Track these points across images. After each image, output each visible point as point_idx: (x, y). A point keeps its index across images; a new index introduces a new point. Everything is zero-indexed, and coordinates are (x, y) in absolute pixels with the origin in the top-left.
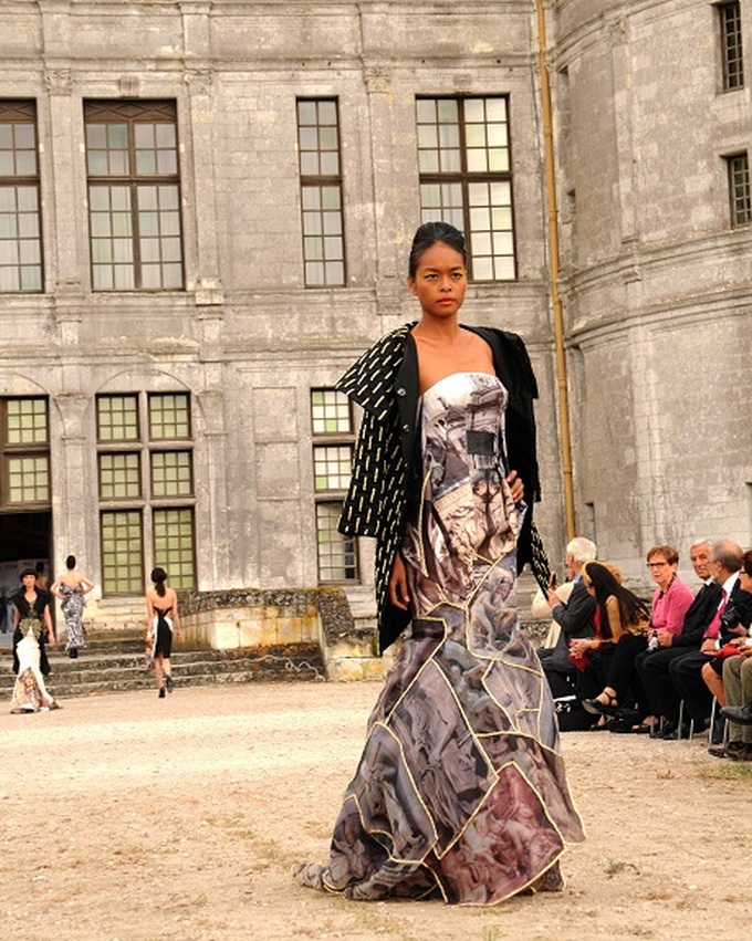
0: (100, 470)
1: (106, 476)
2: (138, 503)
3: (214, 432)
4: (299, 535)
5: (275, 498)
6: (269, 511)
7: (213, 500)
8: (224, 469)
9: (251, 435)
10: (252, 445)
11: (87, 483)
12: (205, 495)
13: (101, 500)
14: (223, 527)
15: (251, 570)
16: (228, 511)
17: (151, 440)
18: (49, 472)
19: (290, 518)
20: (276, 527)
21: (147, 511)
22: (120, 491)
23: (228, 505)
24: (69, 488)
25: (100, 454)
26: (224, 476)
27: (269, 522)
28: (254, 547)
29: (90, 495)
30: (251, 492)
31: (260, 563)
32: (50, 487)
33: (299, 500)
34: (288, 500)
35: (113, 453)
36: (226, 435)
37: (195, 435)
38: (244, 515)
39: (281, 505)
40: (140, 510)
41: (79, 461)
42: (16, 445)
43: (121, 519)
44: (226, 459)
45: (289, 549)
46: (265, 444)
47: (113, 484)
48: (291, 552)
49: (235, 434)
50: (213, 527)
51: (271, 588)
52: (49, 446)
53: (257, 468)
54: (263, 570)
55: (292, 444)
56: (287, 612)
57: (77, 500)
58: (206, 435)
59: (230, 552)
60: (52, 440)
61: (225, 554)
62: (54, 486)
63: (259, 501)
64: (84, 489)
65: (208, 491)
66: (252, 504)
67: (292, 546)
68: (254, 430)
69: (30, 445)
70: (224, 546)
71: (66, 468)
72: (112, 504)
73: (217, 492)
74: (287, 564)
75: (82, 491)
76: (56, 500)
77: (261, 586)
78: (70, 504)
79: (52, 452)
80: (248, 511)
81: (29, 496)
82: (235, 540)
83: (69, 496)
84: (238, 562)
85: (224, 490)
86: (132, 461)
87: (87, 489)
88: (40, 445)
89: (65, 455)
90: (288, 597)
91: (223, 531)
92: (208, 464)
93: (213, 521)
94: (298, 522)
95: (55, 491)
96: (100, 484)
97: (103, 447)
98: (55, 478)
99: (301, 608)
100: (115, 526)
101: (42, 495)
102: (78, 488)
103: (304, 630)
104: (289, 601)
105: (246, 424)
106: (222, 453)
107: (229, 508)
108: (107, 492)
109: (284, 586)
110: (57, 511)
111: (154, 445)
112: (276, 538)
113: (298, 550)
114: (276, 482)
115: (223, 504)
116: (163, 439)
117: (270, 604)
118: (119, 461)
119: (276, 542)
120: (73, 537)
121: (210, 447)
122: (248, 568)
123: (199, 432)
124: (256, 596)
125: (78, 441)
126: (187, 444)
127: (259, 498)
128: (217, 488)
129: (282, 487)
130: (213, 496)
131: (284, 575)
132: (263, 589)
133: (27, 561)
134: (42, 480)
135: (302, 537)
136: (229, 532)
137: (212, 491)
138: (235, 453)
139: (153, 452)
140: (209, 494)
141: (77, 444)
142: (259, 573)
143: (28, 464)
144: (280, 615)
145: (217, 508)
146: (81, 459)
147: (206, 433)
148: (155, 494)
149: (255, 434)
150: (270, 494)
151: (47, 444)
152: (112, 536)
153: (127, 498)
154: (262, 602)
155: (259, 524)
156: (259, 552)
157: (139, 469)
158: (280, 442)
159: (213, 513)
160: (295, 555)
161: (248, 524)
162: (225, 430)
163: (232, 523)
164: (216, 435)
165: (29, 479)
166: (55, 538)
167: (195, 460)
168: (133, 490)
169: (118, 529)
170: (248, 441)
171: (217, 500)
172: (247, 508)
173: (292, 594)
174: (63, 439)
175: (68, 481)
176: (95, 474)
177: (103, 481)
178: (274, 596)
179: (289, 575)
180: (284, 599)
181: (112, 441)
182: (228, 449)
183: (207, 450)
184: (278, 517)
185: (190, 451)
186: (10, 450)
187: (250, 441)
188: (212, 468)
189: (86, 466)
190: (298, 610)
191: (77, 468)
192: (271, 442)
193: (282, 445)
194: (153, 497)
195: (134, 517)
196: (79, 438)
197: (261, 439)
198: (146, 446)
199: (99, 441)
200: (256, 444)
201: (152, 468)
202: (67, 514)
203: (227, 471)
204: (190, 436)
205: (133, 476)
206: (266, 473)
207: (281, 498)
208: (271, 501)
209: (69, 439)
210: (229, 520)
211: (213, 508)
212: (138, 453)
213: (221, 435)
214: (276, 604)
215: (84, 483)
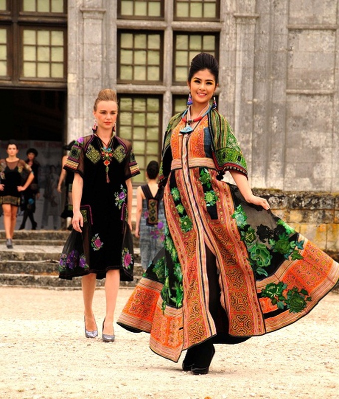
0: (119, 49)
1: (126, 57)
2: (158, 88)
3: (244, 14)
4: (329, 134)
5: (306, 91)
6: (298, 106)
7: (238, 91)
8: (252, 56)
9: (285, 20)
10: (285, 31)
11: (105, 63)
12: (230, 84)
13: (118, 83)
14: (247, 119)
15: (275, 168)
16: (254, 103)
17: (176, 19)
18: (65, 47)
19: (321, 114)
20: (305, 124)
21: (167, 97)
22: (140, 75)
23: (254, 97)
24: (86, 67)
25: (121, 31)
26: (252, 65)
27: (297, 118)
28: (280, 144)
29: (108, 75)
30: (280, 84)
31: (285, 161)
32: (65, 63)
33: (332, 95)
34: (320, 95)
35: (135, 32)
36: (257, 18)
37: (223, 16)
38: (270, 108)
39: (312, 100)
40: (160, 97)
41: (98, 38)
42: (31, 15)
43: (139, 105)
44: (255, 46)
45: (317, 149)
46: (300, 30)
47: (133, 66)
48: (320, 152)
49: (268, 17)
50: (237, 120)
51: (295, 189)
52: (66, 18)
53: (289, 57)
54: (288, 169)
55: (330, 32)
56: (312, 217)
57: (94, 80)
58: (236, 17)
59: (253, 147)
60: (69, 11)
61: (247, 150)
62: (70, 63)
63: (288, 94)
64: (102, 68)
65: (233, 80)
66: (280, 97)
67: (320, 145)
68: (288, 14)
69: (45, 15)
70: (247, 142)
71: (83, 44)
72: (131, 88)
73: (243, 81)
74: (314, 164)
75: (100, 73)
76: (71, 79)
77: (284, 186)
78: (86, 85)
79: (70, 25)
80: (276, 105)
81: (44, 72)
82: (259, 136)
83: (86, 75)
84: (262, 159)
85: (251, 80)
86: (154, 42)
87: (105, 69)
88: (56, 16)
89: (83, 30)
90: (313, 202)
91: (247, 124)
92: (235, 50)
93: (237, 113)
94: (330, 120)
95: (71, 69)
96: (119, 65)
97: (124, 23)
98: (72, 54)
99: (327, 213)
100: (133, 112)
101: (58, 72)
102: (95, 68)
103: (329, 238)
104: (315, 205)
105: (280, 6)
106: (252, 38)
107: (255, 100)
108: (126, 73)
109: (309, 189)
110: (72, 91)
111: (177, 24)
112: (304, 135)
113: (326, 150)
114: (308, 73)
115: (249, 95)
116: (189, 19)
117: (294, 207)
118: (140, 41)
119: (303, 139)
120: (88, 120)
121: (238, 32)
122: (271, 166)
123: (228, 14)
124: (280, 198)
125: (98, 15)
126: (213, 25)
127: (289, 91)
128: (243, 78)
129: (314, 80)
130: (238, 86)
131: (311, 176)
132: (286, 189)
133: (39, 142)
134: (58, 55)
135: (333, 137)
136: (253, 126)
137: (238, 80)
138: (265, 39)
139: (177, 33)
140: (235, 84)
141: (97, 19)
142: (283, 172)
143: (44, 37)
144: (304, 220)
145: (243, 100)
146: (100, 36)
147: (235, 14)
148: (177, 80)
149: (289, 18)
150: (302, 87)
151: (64, 16)
152: (129, 122)
153: (147, 82)
154: (285, 204)
155: (286, 119)
156: (285, 151)
157: (161, 51)
158: (317, 29)
159: (237, 104)
160: (324, 156)
161: (275, 117)
162: (256, 12)
163: (258, 117)
164: (246, 17)
165: (44, 54)
166: (69, 119)
167: (222, 44)
168: (154, 74)
169: (136, 115)
170: (281, 26)
171: (242, 91)
172: (274, 101)
173: (319, 198)
174: (82, 12)
175: (85, 58)
176: (114, 53)
177: (123, 61)
178: (299, 199)
179: (316, 176)
180: (310, 203)
181: (133, 17)
182: (257, 35)
183: (236, 33)
184: (307, 113)
185: (216, 34)
186: (24, 19)
187: (283, 26)
188: (240, 56)
189: (105, 43)
190: (324, 216)
191: (95, 45)
192: (305, 29)
193: (318, 33)
194: (174, 82)
195: (153, 103)
196: (100, 12)
197: (295, 25)
198: (169, 25)
199: (120, 16)
200: (290, 30)
201: (175, 50)
202: (83, 95)
203: (256, 60)
204: (218, 17)
205: (154, 58)
206: (298, 64)
207: (314, 92)
208: (301, 94)
209: (88, 12)
210: (254, 113)
211: (238, 99)
212: (161, 33)
213: (251, 18)
214: (301, 208)
215: (102, 62)
